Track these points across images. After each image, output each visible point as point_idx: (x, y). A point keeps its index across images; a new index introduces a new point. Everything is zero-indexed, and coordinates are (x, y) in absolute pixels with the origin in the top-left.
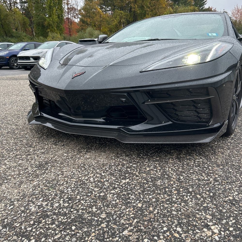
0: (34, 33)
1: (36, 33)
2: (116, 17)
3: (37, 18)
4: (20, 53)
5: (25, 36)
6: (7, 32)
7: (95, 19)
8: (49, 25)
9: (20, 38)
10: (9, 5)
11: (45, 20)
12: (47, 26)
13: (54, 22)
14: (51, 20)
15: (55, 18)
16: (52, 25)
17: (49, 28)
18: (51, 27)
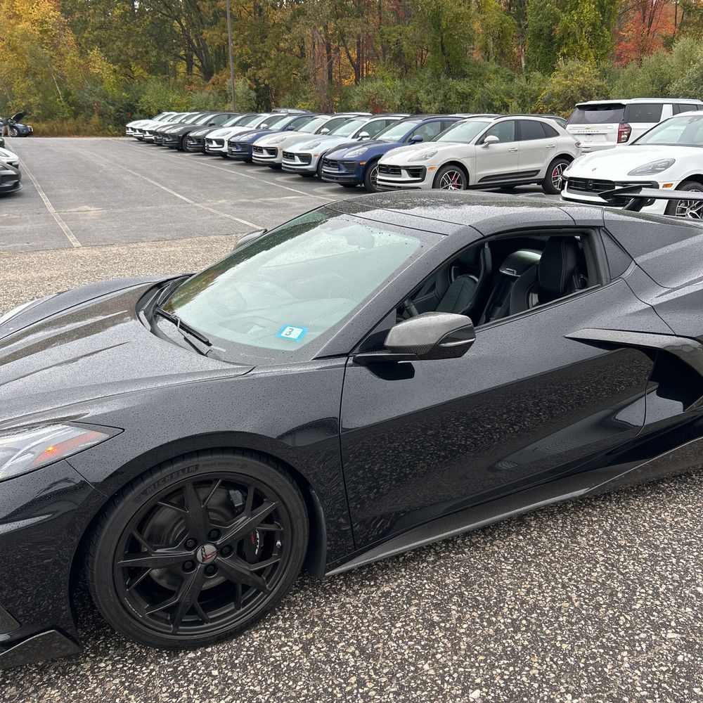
0: (523, 62)
1: (528, 61)
3: (538, 15)
5: (496, 72)
6: (451, 63)
8: (567, 34)
9: (481, 78)
11: (557, 20)
12: (560, 39)
13: (582, 26)
14: (576, 18)
15: (587, 12)
16: (574, 34)
17: (566, 44)
18: (571, 40)
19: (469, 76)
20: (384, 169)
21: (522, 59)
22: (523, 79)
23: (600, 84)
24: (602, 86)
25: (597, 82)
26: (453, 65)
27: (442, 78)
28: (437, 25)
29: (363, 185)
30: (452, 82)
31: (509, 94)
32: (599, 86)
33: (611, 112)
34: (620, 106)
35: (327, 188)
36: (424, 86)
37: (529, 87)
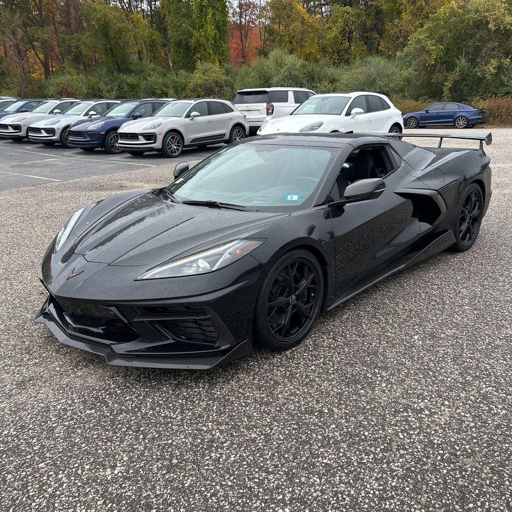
0: (171, 63)
1: (174, 62)
2: (336, 21)
3: (177, 31)
4: (124, 124)
5: (153, 70)
6: (119, 63)
7: (290, 28)
8: (200, 45)
9: (144, 74)
10: (127, 6)
11: (191, 35)
12: (194, 48)
13: (207, 40)
14: (203, 34)
15: (210, 31)
16: (204, 45)
17: (199, 51)
18: (202, 49)
19: (134, 72)
20: (123, 136)
21: (170, 61)
22: (174, 75)
23: (226, 78)
24: (229, 80)
25: (224, 77)
26: (120, 65)
27: (115, 74)
28: (106, 35)
29: (104, 149)
30: (123, 76)
31: (165, 85)
32: (226, 80)
33: (260, 97)
34: (265, 92)
35: (74, 152)
36: (103, 79)
37: (179, 80)
